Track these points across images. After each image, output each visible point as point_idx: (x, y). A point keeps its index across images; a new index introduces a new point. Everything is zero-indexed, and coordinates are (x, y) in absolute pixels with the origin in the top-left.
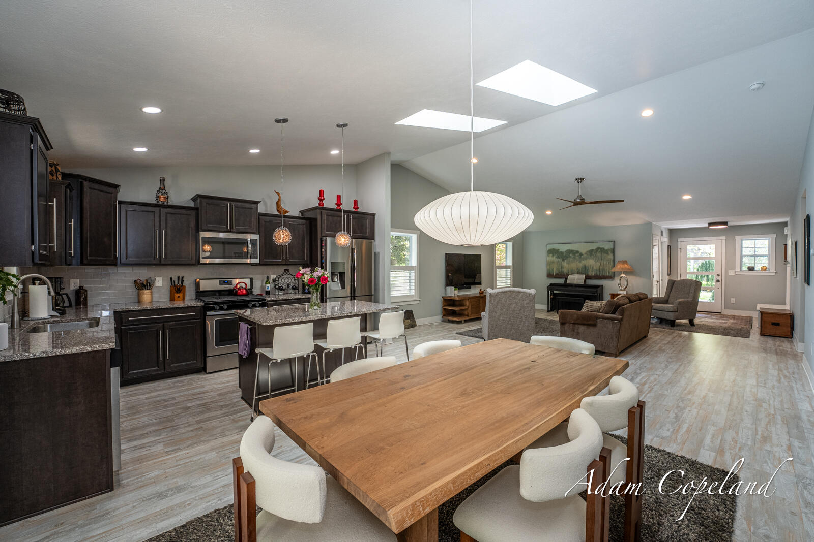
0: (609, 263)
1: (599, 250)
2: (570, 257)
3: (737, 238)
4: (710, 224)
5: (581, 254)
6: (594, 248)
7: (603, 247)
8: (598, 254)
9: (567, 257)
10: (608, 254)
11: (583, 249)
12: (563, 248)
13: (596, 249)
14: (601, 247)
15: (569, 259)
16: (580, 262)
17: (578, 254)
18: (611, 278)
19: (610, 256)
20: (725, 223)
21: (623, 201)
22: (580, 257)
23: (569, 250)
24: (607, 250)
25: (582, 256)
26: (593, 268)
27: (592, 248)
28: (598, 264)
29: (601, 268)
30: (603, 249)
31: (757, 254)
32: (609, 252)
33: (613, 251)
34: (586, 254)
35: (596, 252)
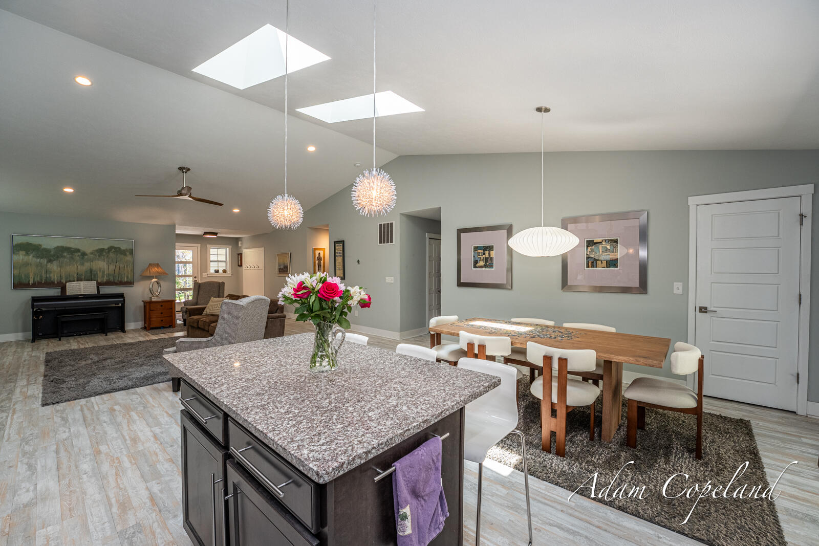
0: (127, 266)
1: (113, 250)
2: (65, 257)
3: (208, 245)
4: (206, 233)
5: (84, 254)
6: (106, 247)
7: (118, 246)
8: (111, 255)
9: (58, 257)
10: (125, 255)
11: (88, 246)
12: (50, 243)
13: (108, 248)
14: (115, 246)
15: (61, 259)
16: (82, 264)
17: (79, 254)
18: (130, 283)
19: (129, 258)
20: (216, 234)
21: (221, 205)
22: (83, 258)
23: (62, 247)
24: (124, 250)
25: (86, 257)
26: (104, 272)
27: (102, 247)
28: (112, 267)
29: (117, 271)
30: (119, 248)
31: (219, 260)
32: (128, 253)
33: (131, 252)
34: (92, 253)
35: (109, 252)
